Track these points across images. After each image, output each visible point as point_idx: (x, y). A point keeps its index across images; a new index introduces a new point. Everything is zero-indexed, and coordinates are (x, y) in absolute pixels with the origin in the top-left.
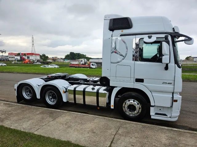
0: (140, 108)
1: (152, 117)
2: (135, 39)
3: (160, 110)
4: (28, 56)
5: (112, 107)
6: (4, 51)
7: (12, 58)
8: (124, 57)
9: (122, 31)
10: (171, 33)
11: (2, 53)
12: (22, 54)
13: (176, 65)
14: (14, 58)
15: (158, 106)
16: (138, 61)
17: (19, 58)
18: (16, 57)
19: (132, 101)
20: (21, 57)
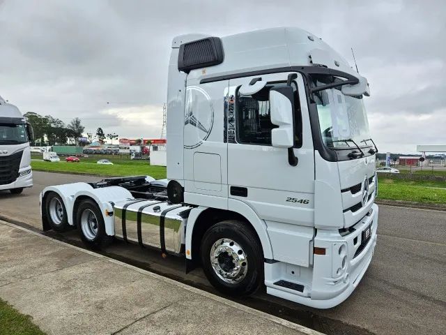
0: (244, 264)
1: (269, 291)
2: (227, 88)
3: (293, 273)
4: (156, 145)
5: (189, 256)
6: (115, 136)
7: (125, 148)
8: (209, 133)
9: (204, 72)
10: (303, 68)
11: (111, 138)
12: (144, 141)
13: (317, 152)
14: (129, 148)
15: (287, 264)
16: (235, 142)
17: (138, 149)
18: (132, 148)
19: (227, 244)
20: (142, 148)
